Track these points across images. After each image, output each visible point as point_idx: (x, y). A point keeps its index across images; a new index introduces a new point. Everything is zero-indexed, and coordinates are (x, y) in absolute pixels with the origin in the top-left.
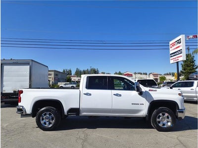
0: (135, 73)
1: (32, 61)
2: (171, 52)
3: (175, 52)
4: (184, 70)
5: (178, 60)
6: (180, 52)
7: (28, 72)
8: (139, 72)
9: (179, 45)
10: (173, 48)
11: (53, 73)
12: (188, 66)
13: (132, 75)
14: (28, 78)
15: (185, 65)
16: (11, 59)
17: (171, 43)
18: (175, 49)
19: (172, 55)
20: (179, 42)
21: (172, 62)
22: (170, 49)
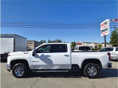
0: (84, 43)
1: (15, 35)
2: (101, 30)
3: (104, 30)
4: (112, 41)
5: (105, 34)
6: (106, 29)
7: (13, 42)
8: (86, 42)
9: (106, 25)
10: (103, 27)
11: (33, 42)
12: (114, 38)
13: (81, 44)
14: (13, 45)
15: (112, 38)
16: (6, 34)
17: (101, 24)
18: (104, 28)
19: (102, 32)
20: (106, 23)
21: (102, 35)
22: (101, 28)
